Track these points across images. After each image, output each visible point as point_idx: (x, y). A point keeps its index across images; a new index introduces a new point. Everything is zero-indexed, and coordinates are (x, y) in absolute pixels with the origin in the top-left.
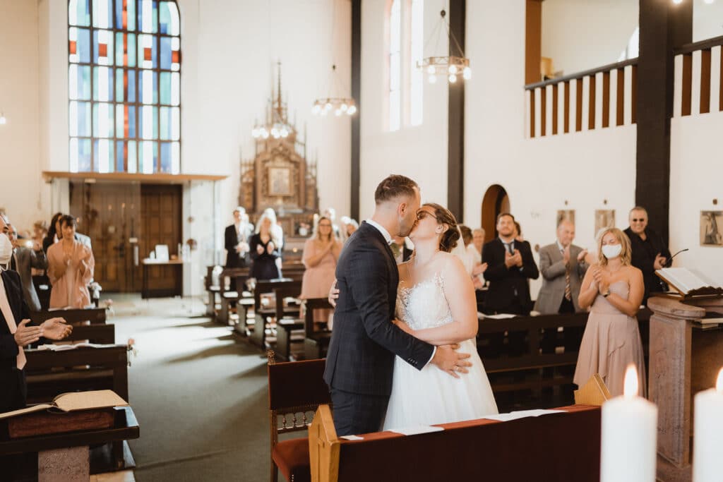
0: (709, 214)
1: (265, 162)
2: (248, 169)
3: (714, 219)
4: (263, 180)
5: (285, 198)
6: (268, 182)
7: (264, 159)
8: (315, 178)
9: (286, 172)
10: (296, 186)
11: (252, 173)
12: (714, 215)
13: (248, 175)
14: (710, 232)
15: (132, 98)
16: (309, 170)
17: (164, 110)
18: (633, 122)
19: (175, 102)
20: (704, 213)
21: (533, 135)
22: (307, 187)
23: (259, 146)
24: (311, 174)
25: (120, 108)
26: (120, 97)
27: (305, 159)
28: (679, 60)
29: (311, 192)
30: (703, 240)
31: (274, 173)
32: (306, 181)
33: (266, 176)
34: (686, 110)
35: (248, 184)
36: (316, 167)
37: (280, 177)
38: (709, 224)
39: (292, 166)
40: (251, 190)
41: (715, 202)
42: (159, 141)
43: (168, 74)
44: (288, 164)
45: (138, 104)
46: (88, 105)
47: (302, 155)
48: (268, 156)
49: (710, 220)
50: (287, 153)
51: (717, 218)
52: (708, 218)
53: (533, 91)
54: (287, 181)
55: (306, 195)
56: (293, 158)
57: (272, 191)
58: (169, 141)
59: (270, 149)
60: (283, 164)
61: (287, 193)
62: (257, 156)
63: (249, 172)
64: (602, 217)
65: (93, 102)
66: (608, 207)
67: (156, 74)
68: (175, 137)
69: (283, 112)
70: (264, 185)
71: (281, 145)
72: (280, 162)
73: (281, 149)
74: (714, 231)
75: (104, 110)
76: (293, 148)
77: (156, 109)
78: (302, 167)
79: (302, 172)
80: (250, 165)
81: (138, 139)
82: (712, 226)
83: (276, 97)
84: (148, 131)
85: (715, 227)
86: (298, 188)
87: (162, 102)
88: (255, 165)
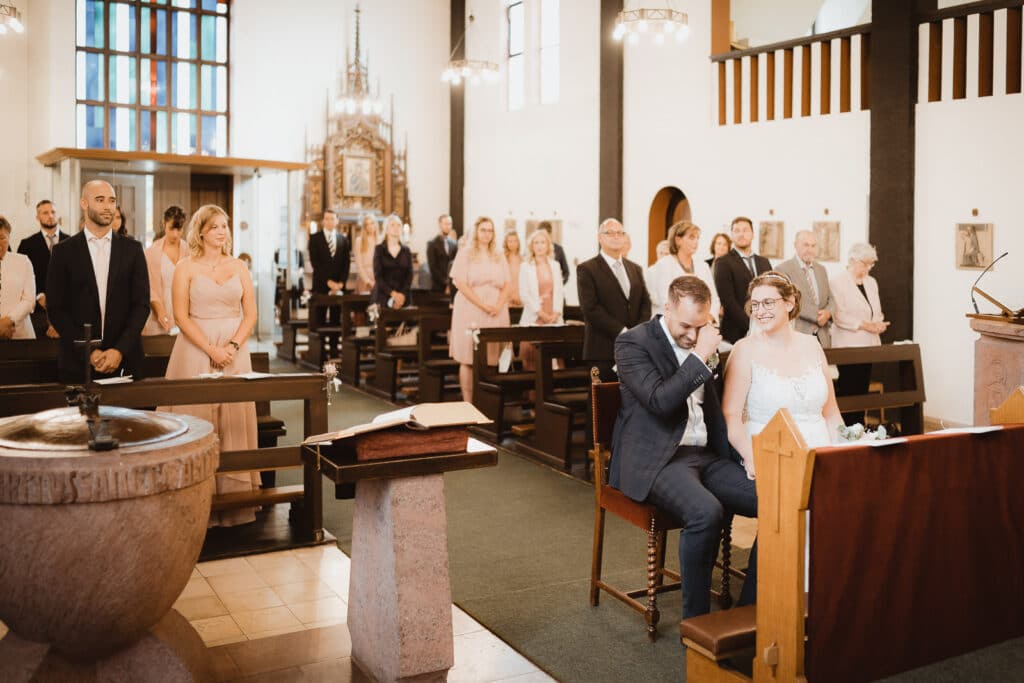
0: (969, 228)
1: (337, 148)
2: (315, 157)
3: (975, 234)
4: (335, 174)
5: (365, 200)
6: (342, 177)
7: (336, 144)
8: (404, 174)
9: (367, 164)
10: (378, 183)
11: (321, 163)
12: (974, 228)
13: (315, 167)
14: (970, 250)
15: (161, 50)
16: (396, 162)
17: (206, 70)
18: (864, 106)
19: (221, 58)
20: (962, 227)
21: (723, 121)
22: (395, 186)
23: (330, 127)
24: (398, 167)
25: (146, 64)
26: (146, 48)
27: (392, 145)
28: (924, 30)
29: (399, 193)
30: (961, 261)
31: (350, 165)
32: (394, 176)
33: (340, 169)
34: (935, 94)
35: (314, 179)
36: (405, 158)
37: (358, 170)
38: (968, 240)
39: (374, 155)
40: (319, 187)
41: (975, 212)
42: (198, 113)
43: (212, 18)
44: (369, 153)
45: (171, 59)
46: (101, 57)
47: (389, 141)
48: (343, 141)
49: (969, 235)
50: (367, 137)
51: (978, 233)
52: (966, 233)
53: (722, 64)
54: (367, 177)
55: (393, 197)
56: (376, 144)
57: (348, 190)
58: (213, 114)
59: (345, 131)
60: (362, 153)
61: (367, 193)
62: (329, 139)
63: (316, 162)
64: (823, 231)
65: (108, 52)
66: (831, 218)
67: (194, 18)
68: (221, 107)
69: (363, 79)
70: (336, 181)
71: (360, 125)
72: (357, 150)
73: (360, 130)
74: (975, 249)
75: (123, 66)
76: (377, 130)
77: (194, 67)
78: (388, 157)
79: (388, 166)
80: (317, 152)
81: (171, 110)
82: (972, 243)
83: (352, 59)
84: (184, 98)
85: (976, 245)
86: (381, 186)
87: (204, 57)
88: (324, 152)
